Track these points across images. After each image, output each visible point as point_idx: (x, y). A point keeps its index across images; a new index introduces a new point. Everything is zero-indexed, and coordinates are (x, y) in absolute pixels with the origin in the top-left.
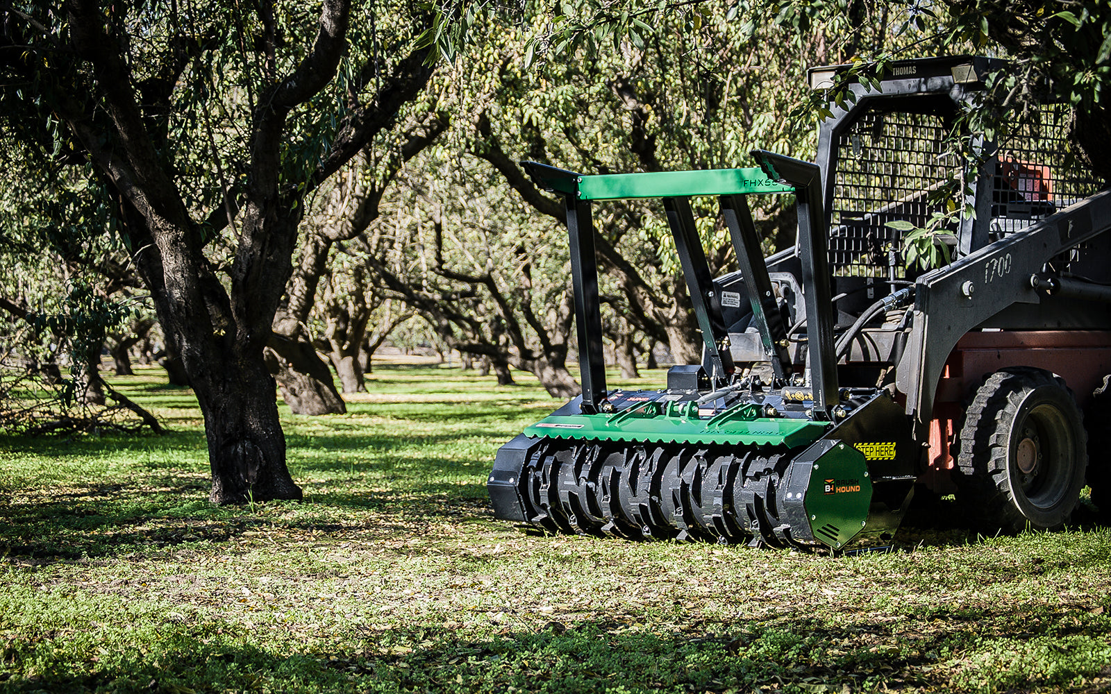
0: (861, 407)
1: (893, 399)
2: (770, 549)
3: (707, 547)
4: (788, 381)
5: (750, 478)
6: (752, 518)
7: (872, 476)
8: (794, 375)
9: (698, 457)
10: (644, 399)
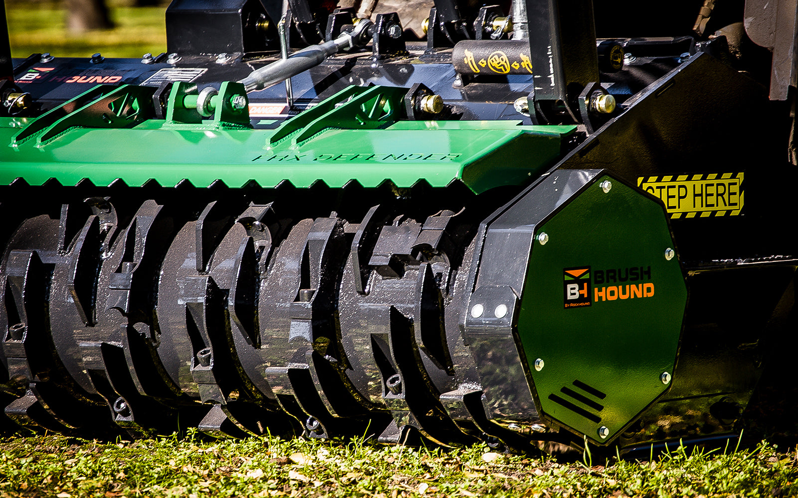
0: (654, 87)
1: (738, 64)
2: (432, 446)
3: (276, 449)
4: (470, 27)
5: (380, 269)
6: (387, 371)
7: (686, 258)
8: (484, 10)
9: (248, 223)
10: (109, 80)
